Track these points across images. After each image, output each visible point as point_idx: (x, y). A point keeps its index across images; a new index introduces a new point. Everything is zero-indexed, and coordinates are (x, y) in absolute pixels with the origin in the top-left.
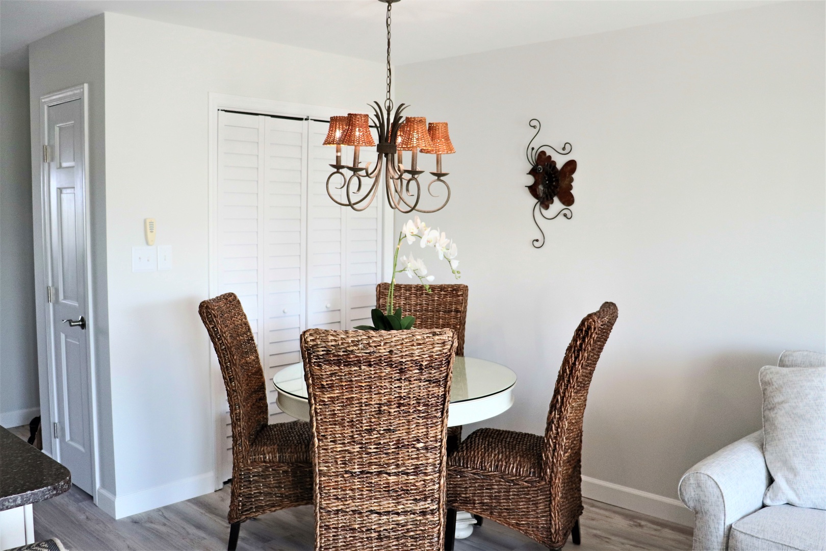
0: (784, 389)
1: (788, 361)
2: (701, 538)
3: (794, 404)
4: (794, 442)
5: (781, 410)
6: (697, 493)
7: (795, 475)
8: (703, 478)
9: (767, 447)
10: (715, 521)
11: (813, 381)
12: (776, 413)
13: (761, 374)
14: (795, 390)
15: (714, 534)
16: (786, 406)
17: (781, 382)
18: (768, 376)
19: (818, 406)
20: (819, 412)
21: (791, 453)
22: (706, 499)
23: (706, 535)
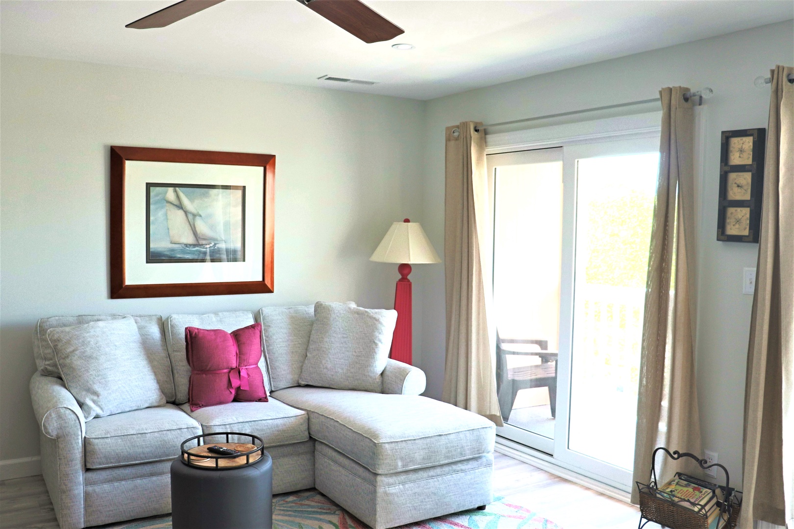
0: (72, 342)
1: (47, 325)
2: (65, 455)
3: (83, 350)
4: (91, 375)
5: (74, 356)
6: (58, 423)
7: (98, 396)
8: (62, 411)
9: (70, 384)
10: (76, 438)
11: (90, 332)
12: (71, 359)
13: (49, 335)
14: (80, 341)
15: (76, 448)
16: (77, 352)
17: (68, 337)
18: (56, 336)
19: (98, 347)
20: (100, 351)
21: (91, 383)
22: (67, 425)
23: (69, 451)
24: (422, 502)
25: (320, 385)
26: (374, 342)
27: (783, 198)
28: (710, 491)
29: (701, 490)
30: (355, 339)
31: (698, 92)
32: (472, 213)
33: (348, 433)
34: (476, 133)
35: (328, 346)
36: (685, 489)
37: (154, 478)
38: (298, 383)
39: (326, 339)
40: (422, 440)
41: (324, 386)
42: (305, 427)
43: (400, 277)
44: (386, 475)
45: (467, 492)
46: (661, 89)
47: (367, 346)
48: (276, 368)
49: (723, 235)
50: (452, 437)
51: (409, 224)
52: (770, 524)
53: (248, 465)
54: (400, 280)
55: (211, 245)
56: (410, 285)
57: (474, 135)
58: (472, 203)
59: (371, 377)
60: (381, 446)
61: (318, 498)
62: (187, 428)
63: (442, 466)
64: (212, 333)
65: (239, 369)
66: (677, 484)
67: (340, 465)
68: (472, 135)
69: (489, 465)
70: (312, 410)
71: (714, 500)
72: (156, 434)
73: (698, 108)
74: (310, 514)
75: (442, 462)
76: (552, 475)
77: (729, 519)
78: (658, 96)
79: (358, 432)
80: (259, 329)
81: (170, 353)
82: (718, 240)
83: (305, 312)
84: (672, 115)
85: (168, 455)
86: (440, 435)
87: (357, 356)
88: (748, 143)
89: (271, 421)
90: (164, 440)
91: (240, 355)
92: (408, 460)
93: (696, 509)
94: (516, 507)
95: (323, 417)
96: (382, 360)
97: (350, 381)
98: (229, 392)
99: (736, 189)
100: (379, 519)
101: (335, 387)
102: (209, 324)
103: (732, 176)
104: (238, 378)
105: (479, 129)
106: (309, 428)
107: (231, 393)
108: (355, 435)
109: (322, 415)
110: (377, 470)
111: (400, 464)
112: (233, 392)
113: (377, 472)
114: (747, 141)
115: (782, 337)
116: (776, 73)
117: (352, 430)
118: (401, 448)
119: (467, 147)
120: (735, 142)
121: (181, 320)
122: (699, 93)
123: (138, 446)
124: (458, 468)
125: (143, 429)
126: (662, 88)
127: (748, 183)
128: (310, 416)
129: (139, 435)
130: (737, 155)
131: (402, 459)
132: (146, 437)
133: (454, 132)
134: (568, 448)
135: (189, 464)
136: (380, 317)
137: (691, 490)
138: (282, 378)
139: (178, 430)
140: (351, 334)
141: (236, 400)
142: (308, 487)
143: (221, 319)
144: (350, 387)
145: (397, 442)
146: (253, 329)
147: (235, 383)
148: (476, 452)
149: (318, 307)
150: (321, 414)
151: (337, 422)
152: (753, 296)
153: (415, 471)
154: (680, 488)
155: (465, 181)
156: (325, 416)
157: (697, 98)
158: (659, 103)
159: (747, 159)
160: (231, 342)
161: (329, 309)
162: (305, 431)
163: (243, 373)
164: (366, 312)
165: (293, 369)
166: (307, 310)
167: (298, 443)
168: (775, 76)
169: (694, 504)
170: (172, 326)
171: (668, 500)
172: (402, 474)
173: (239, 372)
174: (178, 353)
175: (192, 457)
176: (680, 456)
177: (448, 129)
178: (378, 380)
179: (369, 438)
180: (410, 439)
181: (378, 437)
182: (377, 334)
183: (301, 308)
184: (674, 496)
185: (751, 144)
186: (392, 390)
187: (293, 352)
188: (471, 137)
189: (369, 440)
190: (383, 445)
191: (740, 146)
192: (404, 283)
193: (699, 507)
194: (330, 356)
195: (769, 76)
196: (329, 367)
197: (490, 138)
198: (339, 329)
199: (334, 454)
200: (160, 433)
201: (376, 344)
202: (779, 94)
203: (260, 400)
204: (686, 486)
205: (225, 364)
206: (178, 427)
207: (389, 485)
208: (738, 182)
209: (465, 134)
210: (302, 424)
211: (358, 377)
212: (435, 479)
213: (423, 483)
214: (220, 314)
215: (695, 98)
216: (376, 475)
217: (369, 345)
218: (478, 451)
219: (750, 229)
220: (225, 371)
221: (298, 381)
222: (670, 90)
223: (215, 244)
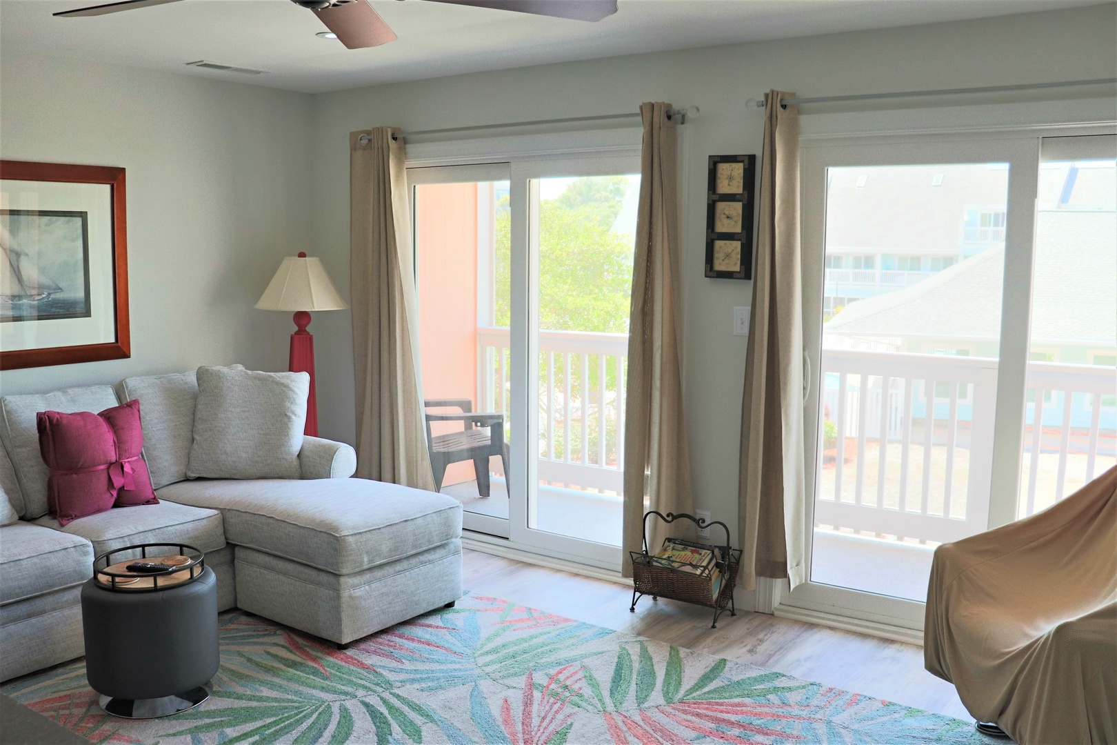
24: (390, 604)
25: (217, 476)
26: (286, 415)
27: (780, 232)
28: (709, 552)
29: (700, 552)
30: (260, 412)
31: (683, 110)
32: (392, 244)
33: (291, 530)
34: (394, 141)
35: (225, 424)
36: (683, 553)
37: (33, 620)
38: (186, 477)
39: (220, 416)
40: (388, 527)
41: (223, 477)
42: (220, 531)
43: (296, 328)
44: (349, 575)
45: (436, 586)
46: (641, 104)
47: (277, 421)
48: (154, 459)
49: (712, 272)
50: (419, 521)
51: (307, 259)
52: (768, 579)
53: (192, 580)
54: (296, 333)
55: (44, 296)
56: (311, 338)
57: (392, 144)
58: (392, 231)
59: (286, 460)
60: (344, 540)
61: (243, 619)
62: (74, 547)
63: (408, 558)
64: (79, 418)
65: (121, 463)
66: (673, 549)
67: (279, 572)
68: (390, 145)
69: (456, 552)
70: (227, 508)
71: (714, 562)
72: (35, 560)
73: (680, 127)
74: (244, 639)
75: (409, 553)
76: (511, 560)
77: (729, 579)
78: (638, 111)
79: (308, 526)
80: (137, 407)
81: (10, 449)
82: (706, 276)
83: (181, 382)
84: (655, 135)
85: (51, 586)
86: (406, 521)
87: (264, 434)
88: (738, 169)
89: (179, 526)
90: (46, 566)
91: (119, 444)
92: (375, 554)
93: (698, 572)
94: (489, 599)
95: (247, 514)
96: (297, 438)
97: (258, 468)
98: (110, 494)
99: (726, 221)
100: (345, 629)
101: (237, 477)
102: (59, 406)
103: (721, 206)
104: (121, 475)
105: (398, 137)
106: (225, 532)
107: (112, 495)
108: (302, 530)
109: (246, 512)
110: (340, 569)
111: (366, 559)
112: (115, 493)
113: (341, 573)
114: (737, 167)
115: (781, 380)
116: (770, 97)
117: (297, 525)
118: (366, 541)
119: (383, 160)
120: (724, 169)
121: (19, 403)
122: (685, 111)
123: (11, 579)
124: (426, 559)
125: (15, 555)
126: (643, 103)
127: (738, 215)
128: (226, 515)
129: (12, 564)
130: (726, 182)
131: (367, 553)
132: (22, 565)
133: (361, 139)
134: (528, 527)
135: (113, 589)
136: (289, 382)
137: (689, 553)
138: (165, 471)
139: (63, 551)
140: (253, 407)
141: (117, 505)
142: (228, 608)
143: (71, 398)
144: (259, 475)
145: (360, 533)
146: (130, 409)
147: (118, 481)
148: (444, 538)
149: (202, 374)
150: (243, 511)
151: (272, 517)
152: (747, 338)
153: (380, 566)
154: (675, 552)
155: (382, 203)
156: (250, 513)
157: (679, 117)
158: (639, 118)
159: (737, 187)
160: (104, 427)
161: (219, 376)
162: (221, 535)
163: (127, 468)
164: (270, 376)
165: (177, 457)
166: (183, 378)
167: (213, 552)
168: (770, 101)
169: (696, 567)
170: (8, 412)
171: (668, 568)
172: (366, 572)
173: (122, 467)
174: (23, 450)
175: (117, 579)
176: (674, 518)
177: (352, 134)
178: (295, 463)
179: (325, 532)
180: (374, 528)
181: (338, 529)
182: (288, 404)
183: (177, 377)
184: (673, 562)
185: (741, 171)
186: (316, 474)
187: (174, 436)
188: (389, 147)
189: (325, 535)
190: (347, 538)
191: (729, 173)
192: (301, 336)
193: (702, 569)
194: (229, 437)
195: (763, 98)
196: (228, 452)
197: (410, 148)
198: (237, 401)
199: (267, 559)
200: (39, 557)
201: (289, 418)
202: (774, 120)
203: (148, 502)
204: (683, 550)
205: (102, 457)
206: (62, 547)
207: (354, 586)
208: (727, 213)
209: (380, 142)
210: (217, 527)
211: (269, 462)
212: (402, 575)
213: (389, 580)
214: (70, 391)
215: (678, 115)
216: (338, 576)
217: (281, 420)
218: (446, 535)
219: (741, 264)
220: (102, 467)
221: (186, 474)
222: (653, 105)
223: (49, 294)
